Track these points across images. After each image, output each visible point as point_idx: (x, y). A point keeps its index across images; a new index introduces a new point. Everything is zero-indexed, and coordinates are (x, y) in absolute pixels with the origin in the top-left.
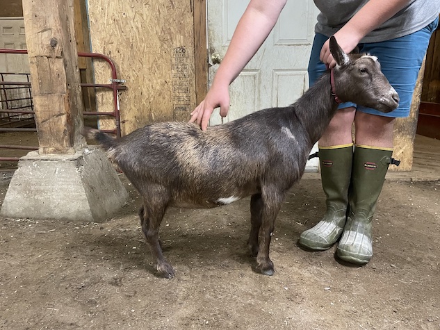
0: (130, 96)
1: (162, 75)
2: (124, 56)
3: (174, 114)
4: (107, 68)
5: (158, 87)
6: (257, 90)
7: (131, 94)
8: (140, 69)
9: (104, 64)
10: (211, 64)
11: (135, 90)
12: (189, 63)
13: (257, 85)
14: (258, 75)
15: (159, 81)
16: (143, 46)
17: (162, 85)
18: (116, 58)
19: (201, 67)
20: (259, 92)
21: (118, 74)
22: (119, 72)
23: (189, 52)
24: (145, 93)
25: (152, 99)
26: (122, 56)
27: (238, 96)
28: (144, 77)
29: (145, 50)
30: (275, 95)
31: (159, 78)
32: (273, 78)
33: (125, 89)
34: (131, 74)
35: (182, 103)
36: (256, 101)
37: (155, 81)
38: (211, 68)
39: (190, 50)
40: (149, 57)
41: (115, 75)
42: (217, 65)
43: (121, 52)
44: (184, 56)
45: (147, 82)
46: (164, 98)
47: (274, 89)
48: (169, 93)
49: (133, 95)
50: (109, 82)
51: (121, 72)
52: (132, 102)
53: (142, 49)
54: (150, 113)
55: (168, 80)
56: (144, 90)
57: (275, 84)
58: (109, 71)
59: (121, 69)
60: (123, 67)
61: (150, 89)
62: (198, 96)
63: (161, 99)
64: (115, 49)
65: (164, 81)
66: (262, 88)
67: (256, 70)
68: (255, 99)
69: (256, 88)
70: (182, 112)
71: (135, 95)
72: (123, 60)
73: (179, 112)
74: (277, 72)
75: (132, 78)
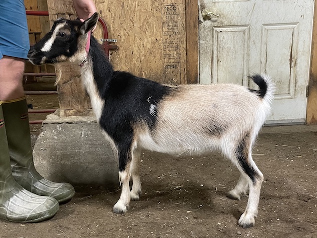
0: (121, 55)
1: (153, 33)
2: (115, 15)
3: (165, 71)
4: (98, 28)
5: (149, 46)
6: (246, 46)
7: (121, 53)
8: (131, 28)
10: (202, 20)
11: (126, 49)
12: (180, 20)
13: (246, 40)
14: (247, 31)
15: (150, 39)
16: (134, 4)
17: (153, 43)
18: (107, 17)
19: (192, 24)
20: (249, 46)
21: (109, 34)
22: (110, 31)
24: (136, 53)
25: (143, 58)
26: (113, 15)
27: (228, 52)
28: (135, 36)
29: (136, 9)
30: (264, 50)
31: (150, 36)
32: (262, 33)
33: (116, 48)
34: (122, 34)
35: (172, 61)
36: (245, 56)
38: (201, 25)
39: (180, 8)
40: (140, 16)
41: (106, 35)
42: (207, 21)
43: (112, 12)
44: (175, 13)
45: (138, 41)
46: (155, 57)
47: (263, 44)
48: (160, 51)
49: (124, 54)
51: (112, 31)
53: (132, 9)
54: (141, 72)
55: (158, 38)
56: (135, 49)
57: (264, 39)
58: (100, 31)
59: (112, 29)
60: (113, 27)
61: (141, 48)
62: (189, 53)
63: (152, 58)
64: (106, 8)
65: (154, 39)
66: (251, 43)
67: (245, 25)
68: (244, 54)
69: (246, 43)
70: (172, 69)
71: (126, 55)
72: (114, 19)
73: (169, 71)
74: (266, 27)
75: (123, 38)
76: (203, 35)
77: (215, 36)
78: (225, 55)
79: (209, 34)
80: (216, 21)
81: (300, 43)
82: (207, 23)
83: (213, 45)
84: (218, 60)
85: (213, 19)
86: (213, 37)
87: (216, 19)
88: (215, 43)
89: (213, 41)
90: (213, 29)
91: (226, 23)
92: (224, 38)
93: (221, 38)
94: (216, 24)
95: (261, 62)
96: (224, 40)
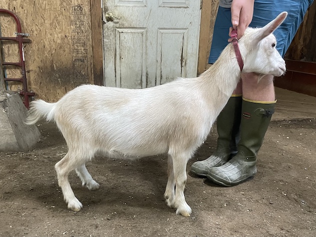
0: (34, 48)
1: (62, 30)
2: (27, 12)
3: (74, 65)
4: (12, 23)
5: (59, 41)
6: (144, 46)
7: (34, 47)
9: (10, 18)
10: (106, 21)
11: (38, 43)
12: (86, 20)
13: (144, 41)
14: (145, 33)
15: (60, 35)
16: (44, 3)
17: (62, 39)
18: (20, 13)
19: (97, 24)
20: (146, 47)
21: (22, 28)
22: (23, 26)
23: (86, 10)
24: (47, 46)
25: (54, 51)
26: (26, 11)
27: (128, 50)
28: (46, 32)
29: (47, 7)
30: (159, 50)
31: (60, 33)
32: (157, 36)
33: (29, 42)
34: (34, 29)
35: (80, 55)
36: (144, 55)
37: (56, 35)
38: (105, 25)
39: (86, 9)
40: (50, 14)
41: (19, 29)
42: (110, 22)
43: (25, 9)
44: (81, 13)
45: (49, 36)
46: (64, 51)
47: (159, 45)
48: (69, 46)
49: (37, 47)
50: (14, 35)
51: (25, 26)
52: (36, 54)
53: (43, 6)
54: (52, 64)
55: (67, 35)
56: (47, 43)
57: (159, 41)
58: (14, 26)
59: (25, 24)
60: (26, 22)
61: (52, 43)
62: (94, 49)
63: (62, 52)
64: (19, 5)
65: (64, 36)
66: (148, 44)
67: (143, 28)
68: (142, 53)
69: (144, 43)
70: (80, 63)
71: (39, 48)
72: (27, 16)
73: (78, 64)
74: (161, 31)
75: (35, 32)
76: (107, 34)
77: (118, 36)
78: (126, 53)
79: (112, 34)
80: (117, 23)
81: (190, 46)
82: (110, 24)
83: (116, 43)
84: (120, 57)
85: (115, 20)
86: (115, 37)
87: (118, 20)
88: (118, 42)
89: (116, 40)
90: (116, 30)
91: (126, 25)
92: (125, 38)
93: (122, 38)
94: (118, 25)
95: (157, 61)
96: (125, 40)
